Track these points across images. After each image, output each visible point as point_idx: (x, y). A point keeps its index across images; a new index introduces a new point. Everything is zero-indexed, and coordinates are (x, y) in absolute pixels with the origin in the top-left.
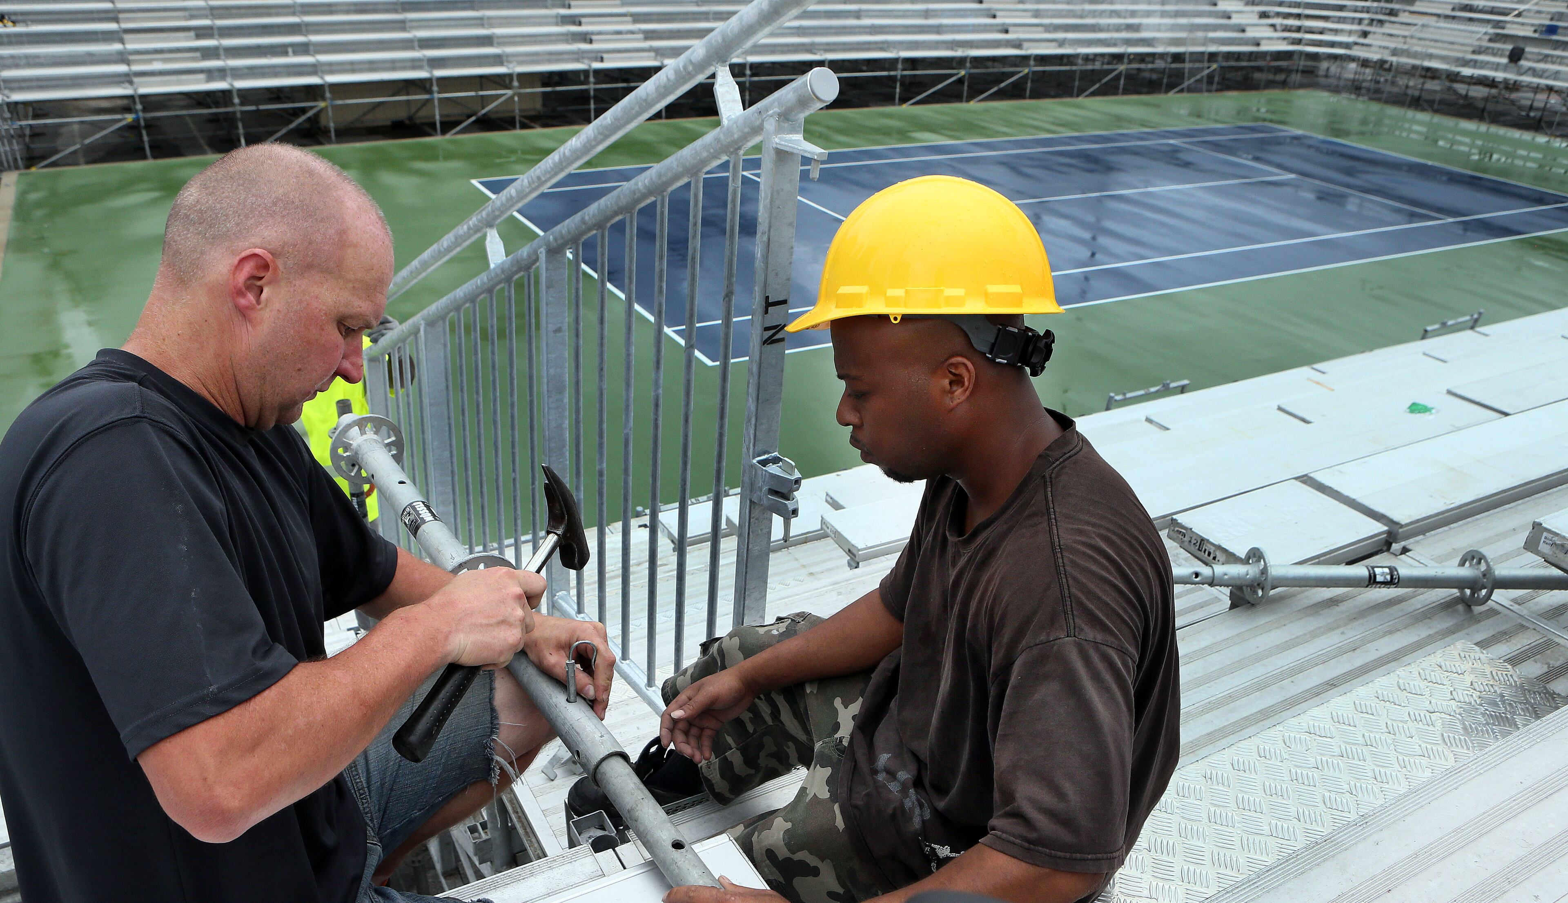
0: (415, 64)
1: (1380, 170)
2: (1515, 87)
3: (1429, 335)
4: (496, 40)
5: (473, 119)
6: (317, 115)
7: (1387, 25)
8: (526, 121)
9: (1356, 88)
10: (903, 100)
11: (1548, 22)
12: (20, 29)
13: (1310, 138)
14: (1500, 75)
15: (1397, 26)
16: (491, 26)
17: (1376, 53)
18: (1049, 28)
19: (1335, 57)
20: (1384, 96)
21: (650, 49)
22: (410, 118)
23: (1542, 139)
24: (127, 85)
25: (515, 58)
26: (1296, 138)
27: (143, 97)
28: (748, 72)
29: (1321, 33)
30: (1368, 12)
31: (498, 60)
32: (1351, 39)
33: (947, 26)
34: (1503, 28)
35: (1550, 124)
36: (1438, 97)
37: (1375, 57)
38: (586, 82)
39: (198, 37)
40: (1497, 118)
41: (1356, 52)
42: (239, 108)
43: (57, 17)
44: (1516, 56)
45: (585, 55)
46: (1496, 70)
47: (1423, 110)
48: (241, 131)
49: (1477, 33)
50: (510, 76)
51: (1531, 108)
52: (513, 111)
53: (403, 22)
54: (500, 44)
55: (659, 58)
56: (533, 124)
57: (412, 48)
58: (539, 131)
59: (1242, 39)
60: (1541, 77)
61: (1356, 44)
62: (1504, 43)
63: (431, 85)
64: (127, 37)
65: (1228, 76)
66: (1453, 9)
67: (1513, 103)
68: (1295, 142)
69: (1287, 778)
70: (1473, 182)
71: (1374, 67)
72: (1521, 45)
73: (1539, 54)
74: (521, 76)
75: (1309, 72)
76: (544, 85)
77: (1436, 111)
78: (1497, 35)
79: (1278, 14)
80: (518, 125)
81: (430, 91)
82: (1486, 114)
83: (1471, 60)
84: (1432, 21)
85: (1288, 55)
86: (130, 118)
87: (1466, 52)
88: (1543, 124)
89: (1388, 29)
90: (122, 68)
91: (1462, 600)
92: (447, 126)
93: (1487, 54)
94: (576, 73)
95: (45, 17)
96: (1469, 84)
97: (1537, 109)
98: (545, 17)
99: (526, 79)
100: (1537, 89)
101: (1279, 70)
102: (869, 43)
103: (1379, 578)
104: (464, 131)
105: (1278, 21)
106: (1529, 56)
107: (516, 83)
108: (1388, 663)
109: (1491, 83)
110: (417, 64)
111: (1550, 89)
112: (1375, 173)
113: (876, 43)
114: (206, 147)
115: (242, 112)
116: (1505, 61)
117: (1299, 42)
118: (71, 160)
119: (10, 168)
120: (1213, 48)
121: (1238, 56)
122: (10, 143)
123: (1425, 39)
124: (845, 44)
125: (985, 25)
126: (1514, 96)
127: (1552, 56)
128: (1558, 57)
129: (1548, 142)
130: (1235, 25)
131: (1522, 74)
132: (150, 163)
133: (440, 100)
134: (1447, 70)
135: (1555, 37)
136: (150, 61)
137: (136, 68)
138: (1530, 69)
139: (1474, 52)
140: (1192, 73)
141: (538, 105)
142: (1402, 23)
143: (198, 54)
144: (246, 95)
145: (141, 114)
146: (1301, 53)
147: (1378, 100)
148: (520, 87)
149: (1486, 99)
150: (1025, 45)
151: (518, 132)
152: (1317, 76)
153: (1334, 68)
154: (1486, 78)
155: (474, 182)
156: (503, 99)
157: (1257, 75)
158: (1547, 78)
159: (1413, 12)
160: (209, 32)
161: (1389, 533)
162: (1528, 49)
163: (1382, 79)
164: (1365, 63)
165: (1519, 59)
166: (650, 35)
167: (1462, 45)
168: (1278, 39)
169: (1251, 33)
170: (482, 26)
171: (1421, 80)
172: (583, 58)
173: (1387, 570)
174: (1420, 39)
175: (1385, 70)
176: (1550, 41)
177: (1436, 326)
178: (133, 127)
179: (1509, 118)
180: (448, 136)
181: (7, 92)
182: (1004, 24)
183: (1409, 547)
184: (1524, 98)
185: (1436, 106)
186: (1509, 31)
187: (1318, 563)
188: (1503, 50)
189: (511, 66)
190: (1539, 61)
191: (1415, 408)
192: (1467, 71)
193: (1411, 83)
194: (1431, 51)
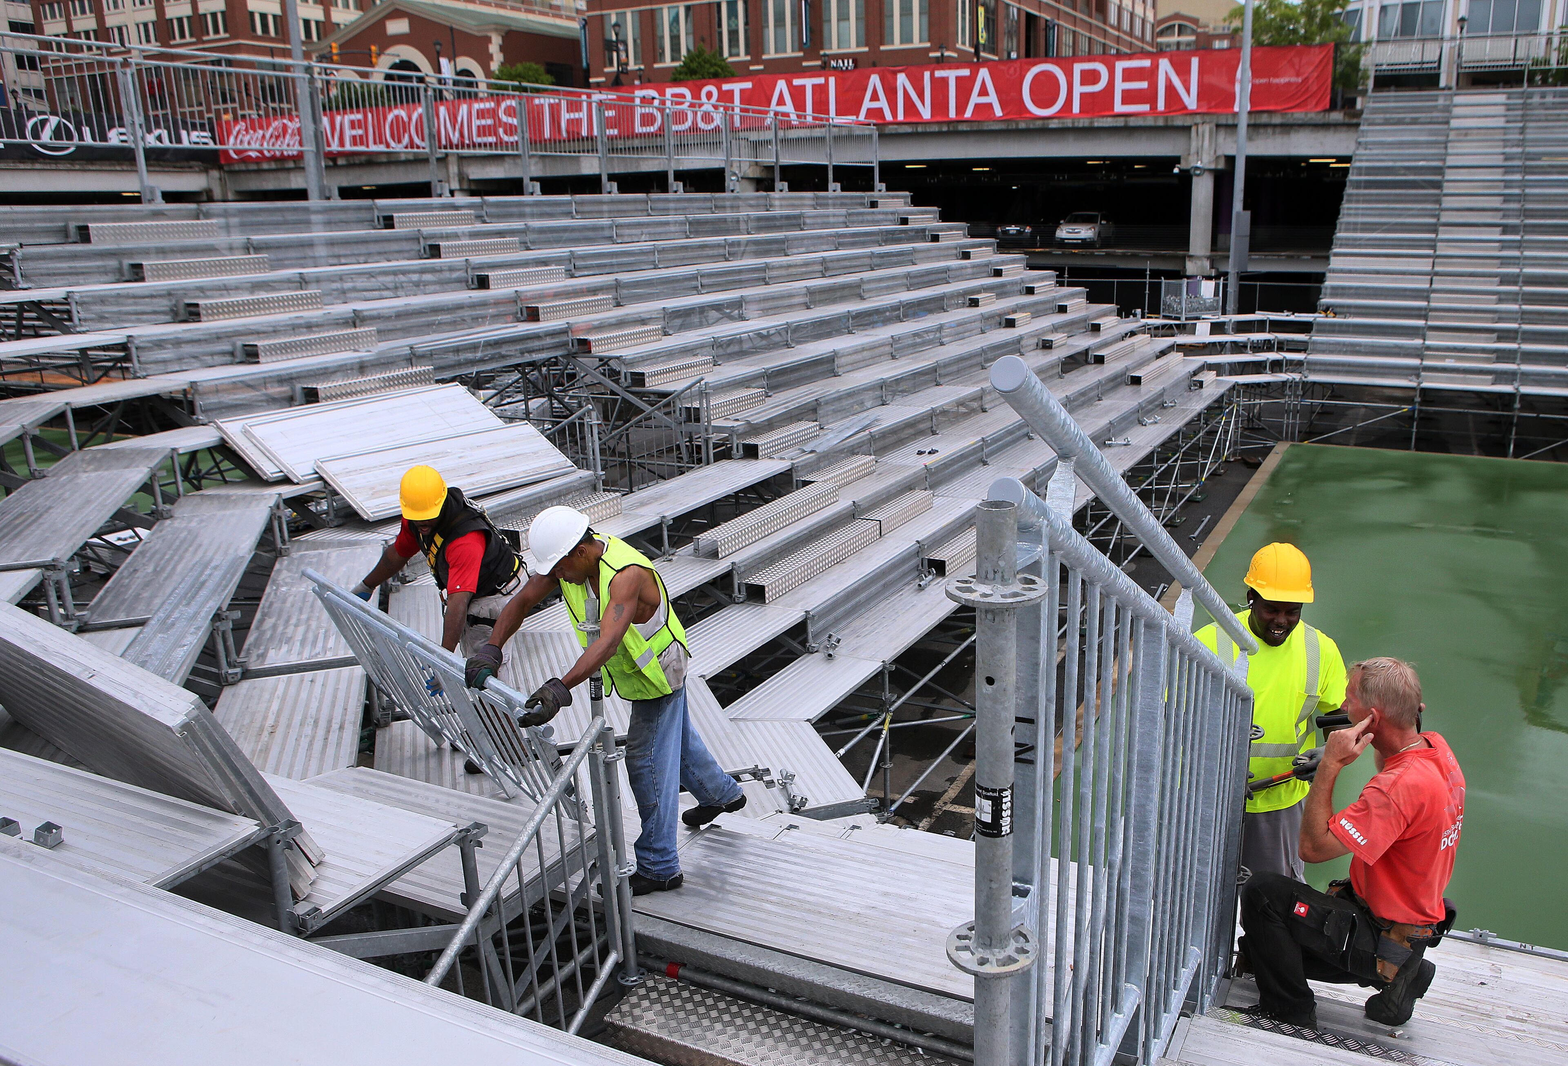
12: (1338, 320)
24: (1414, 378)
27: (1424, 391)
39: (1499, 339)
42: (1517, 413)
43: (1375, 311)
48: (1513, 436)
64: (1429, 333)
86: (1406, 408)
90: (1415, 362)
95: (1364, 311)
114: (1475, 447)
115: (1519, 417)
118: (1342, 440)
119: (1286, 439)
122: (1294, 418)
132: (1412, 453)
136: (1444, 358)
137: (1426, 363)
143: (1493, 356)
144: (1529, 401)
145: (1417, 406)
160: (1512, 335)
178: (1408, 418)
181: (1306, 373)
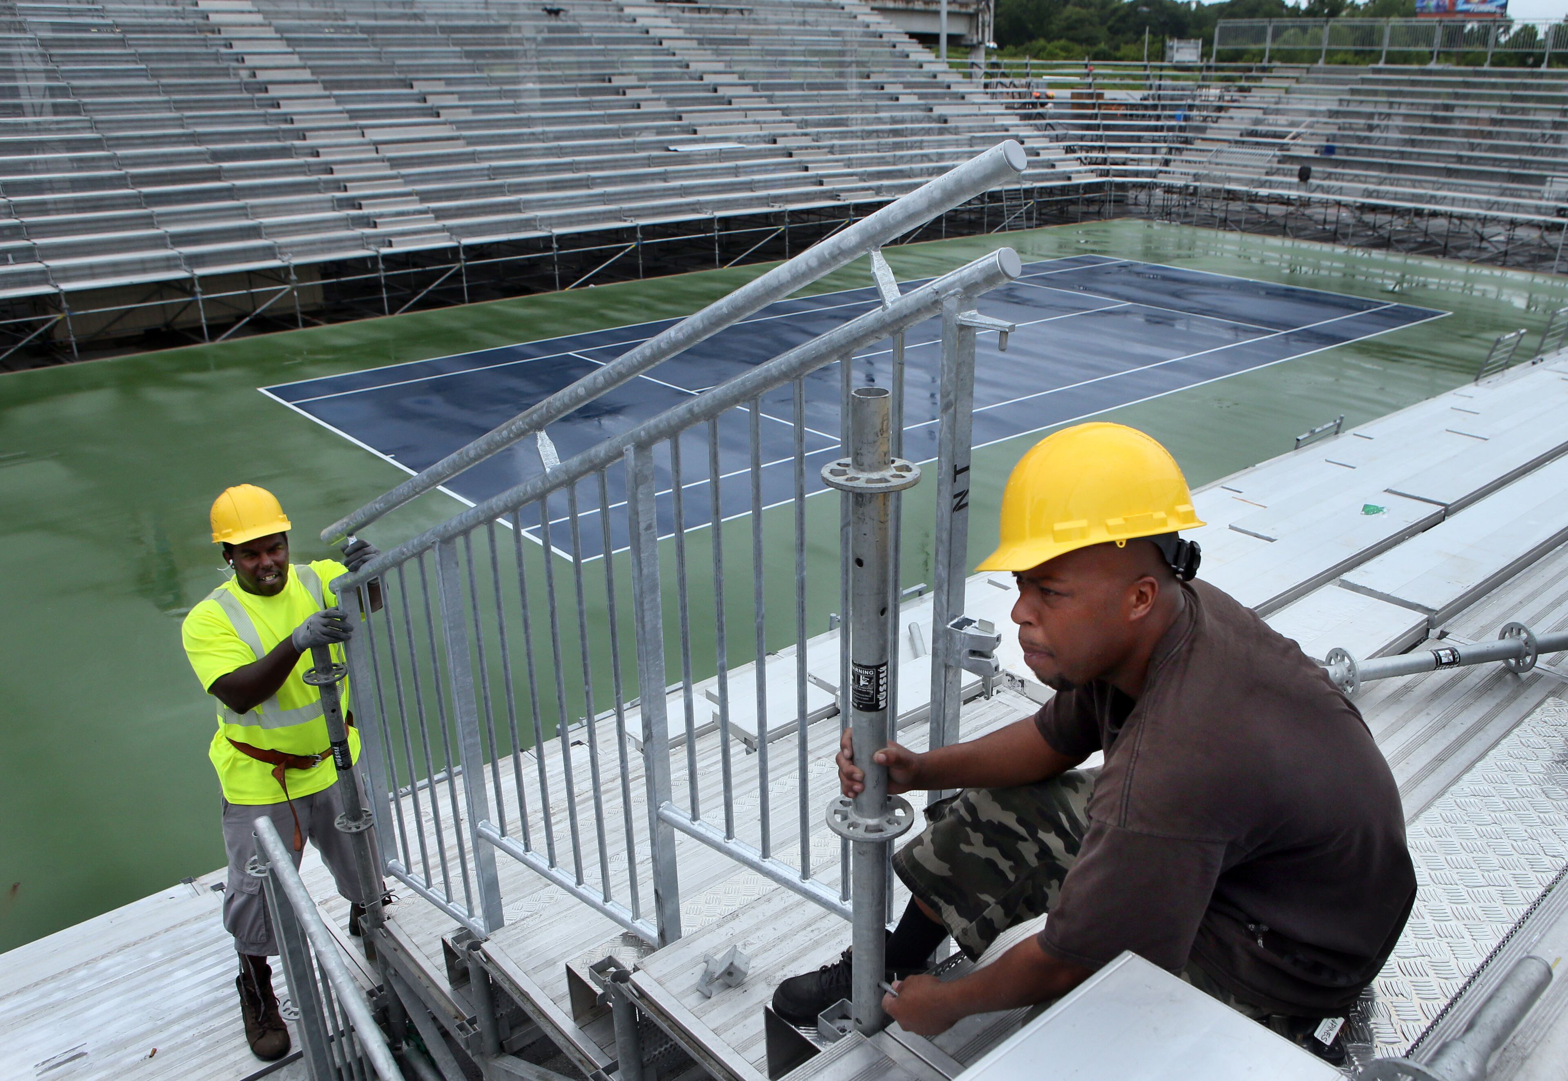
0: (169, 263)
1: (1208, 290)
2: (1306, 203)
3: (1301, 444)
4: (263, 231)
5: (247, 319)
6: (50, 332)
7: (1185, 152)
8: (307, 318)
9: (1166, 213)
10: (724, 262)
11: (1325, 143)
13: (1137, 264)
14: (1293, 194)
15: (1194, 153)
16: (256, 216)
17: (1180, 179)
18: (863, 177)
19: (1142, 186)
20: (1195, 219)
21: (444, 229)
22: (167, 325)
23: (1340, 250)
25: (289, 249)
26: (1122, 266)
28: (555, 246)
29: (1124, 164)
30: (1165, 142)
31: (270, 252)
32: (1155, 168)
33: (759, 182)
34: (1288, 150)
35: (1345, 236)
36: (1243, 217)
37: (1180, 183)
38: (375, 269)
40: (1297, 233)
41: (1162, 180)
44: (1304, 175)
45: (371, 240)
46: (1290, 189)
47: (1232, 230)
49: (1267, 155)
50: (286, 269)
51: (1325, 222)
52: (294, 307)
53: (150, 216)
54: (269, 235)
55: (454, 237)
56: (316, 321)
57: (165, 246)
58: (326, 327)
59: (1052, 174)
60: (1328, 193)
61: (1161, 172)
62: (1292, 163)
63: (193, 285)
65: (1044, 211)
66: (1241, 135)
67: (1310, 218)
68: (1124, 270)
69: (1476, 836)
70: (1288, 294)
71: (1180, 193)
72: (1306, 165)
73: (1324, 172)
74: (298, 268)
75: (1119, 201)
76: (324, 277)
77: (1243, 231)
78: (1284, 156)
79: (1082, 148)
80: (300, 324)
81: (192, 293)
82: (1288, 231)
83: (1266, 181)
84: (1224, 147)
85: (1098, 187)
87: (1260, 173)
88: (1339, 236)
89: (1186, 156)
91: (1508, 669)
92: (216, 330)
93: (1279, 174)
94: (362, 260)
96: (1269, 203)
97: (1331, 223)
98: (320, 201)
99: (304, 270)
100: (1325, 204)
101: (1090, 202)
102: (681, 205)
103: (1444, 660)
104: (235, 335)
105: (1083, 155)
106: (1317, 175)
107: (293, 277)
108: (1476, 733)
109: (1288, 202)
110: (172, 263)
111: (1339, 204)
112: (1206, 294)
113: (688, 204)
116: (1296, 180)
117: (1107, 173)
120: (1027, 185)
121: (1050, 191)
123: (1221, 164)
124: (653, 208)
125: (798, 178)
126: (1308, 212)
127: (1335, 174)
128: (1340, 174)
129: (1347, 252)
130: (1043, 161)
131: (1313, 191)
133: (204, 301)
134: (1247, 192)
135: (1334, 157)
138: (1318, 186)
139: (1267, 174)
140: (1012, 209)
141: (320, 299)
142: (1197, 150)
146: (1111, 183)
147: (1190, 224)
148: (298, 281)
149: (1287, 216)
150: (843, 195)
151: (302, 330)
152: (1127, 204)
153: (1143, 196)
154: (1281, 196)
155: (262, 390)
156: (280, 295)
157: (1072, 208)
158: (1333, 194)
159: (1203, 139)
161: (1428, 620)
162: (1313, 168)
163: (1188, 203)
164: (1169, 189)
165: (1308, 178)
166: (440, 214)
167: (1254, 167)
168: (1086, 172)
169: (1060, 168)
170: (246, 216)
171: (1225, 202)
172: (368, 244)
173: (1448, 652)
174: (1217, 164)
175: (1191, 194)
176: (1331, 160)
177: (1306, 435)
179: (1308, 232)
180: (218, 342)
182: (817, 175)
183: (1446, 630)
184: (1317, 212)
185: (1243, 226)
186: (1295, 152)
187: (1383, 656)
188: (1292, 170)
189: (286, 258)
190: (1324, 179)
191: (1369, 510)
192: (1263, 192)
193: (1216, 206)
194: (1228, 174)
